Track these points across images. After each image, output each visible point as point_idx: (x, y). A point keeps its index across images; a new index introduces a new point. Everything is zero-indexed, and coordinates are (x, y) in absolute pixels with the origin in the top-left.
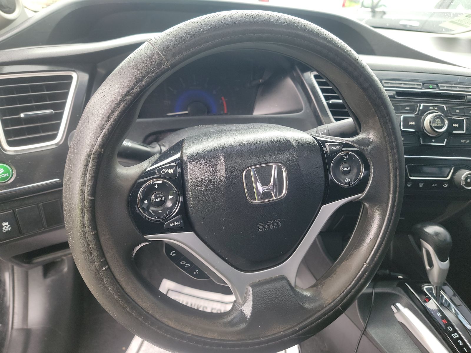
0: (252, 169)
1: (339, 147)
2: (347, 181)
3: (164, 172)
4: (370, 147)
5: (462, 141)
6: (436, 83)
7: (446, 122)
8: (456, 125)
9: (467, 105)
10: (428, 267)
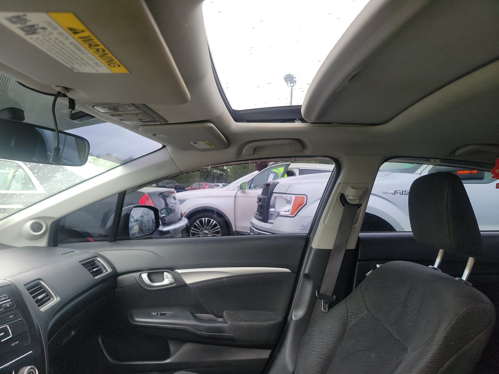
5: (13, 345)
9: (5, 312)
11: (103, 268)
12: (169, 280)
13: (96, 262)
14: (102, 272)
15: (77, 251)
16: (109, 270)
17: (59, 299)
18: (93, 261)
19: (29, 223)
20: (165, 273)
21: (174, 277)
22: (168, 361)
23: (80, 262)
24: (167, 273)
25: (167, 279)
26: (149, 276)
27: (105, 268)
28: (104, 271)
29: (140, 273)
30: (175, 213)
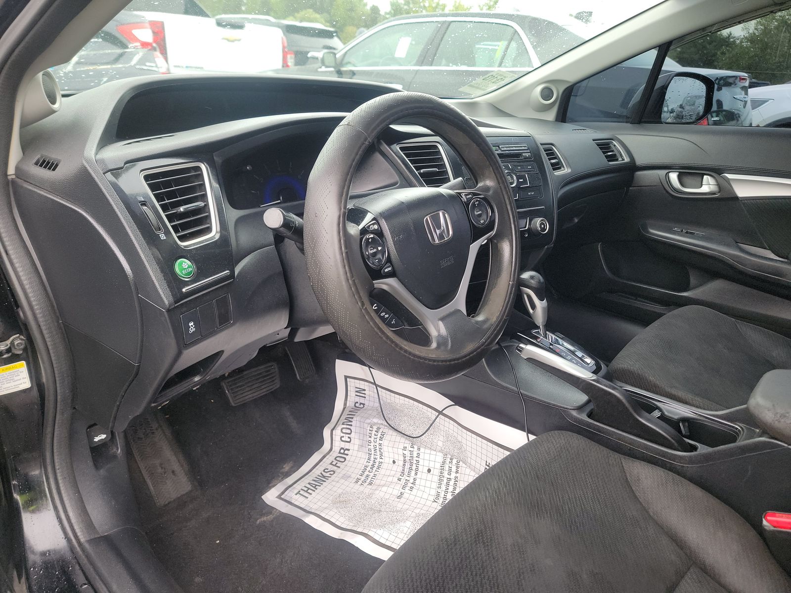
0: (428, 217)
1: (471, 196)
2: (482, 222)
3: (371, 228)
4: (491, 192)
5: (529, 194)
6: (497, 145)
7: (515, 178)
8: (521, 180)
9: (524, 162)
10: (531, 311)
11: (618, 155)
12: (710, 188)
13: (611, 145)
14: (617, 160)
15: (589, 130)
16: (627, 159)
17: (570, 171)
18: (608, 144)
19: (539, 88)
20: (705, 177)
21: (718, 185)
22: (685, 294)
23: (594, 140)
24: (709, 177)
25: (708, 185)
26: (680, 177)
27: (621, 155)
28: (620, 159)
29: (667, 171)
30: (738, 120)
